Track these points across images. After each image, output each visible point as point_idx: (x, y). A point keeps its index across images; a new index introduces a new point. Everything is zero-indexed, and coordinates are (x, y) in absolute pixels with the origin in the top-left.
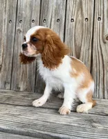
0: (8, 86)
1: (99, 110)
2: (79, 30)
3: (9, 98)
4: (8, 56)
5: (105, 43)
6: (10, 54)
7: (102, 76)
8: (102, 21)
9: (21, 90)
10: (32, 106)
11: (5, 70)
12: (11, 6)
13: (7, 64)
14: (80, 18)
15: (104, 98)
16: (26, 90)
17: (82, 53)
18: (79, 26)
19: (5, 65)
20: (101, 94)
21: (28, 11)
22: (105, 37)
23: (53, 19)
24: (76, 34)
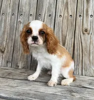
0: (9, 65)
1: (77, 83)
4: (10, 41)
5: (84, 34)
6: (12, 40)
7: (81, 58)
8: (82, 17)
9: (20, 68)
10: (27, 80)
12: (14, 3)
13: (9, 47)
15: (82, 75)
16: (23, 68)
17: (67, 41)
18: (65, 21)
19: (8, 48)
20: (80, 72)
21: (27, 7)
22: (84, 30)
24: (63, 26)
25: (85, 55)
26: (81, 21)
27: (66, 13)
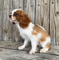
2: (42, 10)
3: (9, 46)
5: (56, 16)
6: (11, 25)
7: (55, 33)
11: (9, 32)
13: (10, 29)
14: (43, 4)
15: (56, 45)
20: (55, 43)
22: (56, 13)
23: (29, 6)
24: (41, 12)
25: (58, 31)
26: (54, 6)
27: (42, 2)
